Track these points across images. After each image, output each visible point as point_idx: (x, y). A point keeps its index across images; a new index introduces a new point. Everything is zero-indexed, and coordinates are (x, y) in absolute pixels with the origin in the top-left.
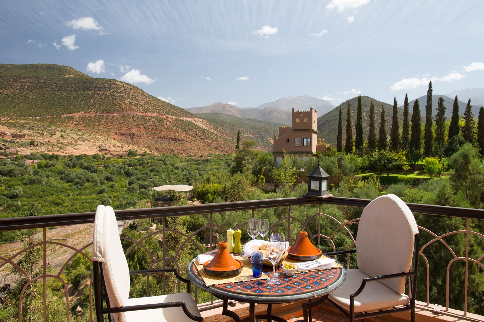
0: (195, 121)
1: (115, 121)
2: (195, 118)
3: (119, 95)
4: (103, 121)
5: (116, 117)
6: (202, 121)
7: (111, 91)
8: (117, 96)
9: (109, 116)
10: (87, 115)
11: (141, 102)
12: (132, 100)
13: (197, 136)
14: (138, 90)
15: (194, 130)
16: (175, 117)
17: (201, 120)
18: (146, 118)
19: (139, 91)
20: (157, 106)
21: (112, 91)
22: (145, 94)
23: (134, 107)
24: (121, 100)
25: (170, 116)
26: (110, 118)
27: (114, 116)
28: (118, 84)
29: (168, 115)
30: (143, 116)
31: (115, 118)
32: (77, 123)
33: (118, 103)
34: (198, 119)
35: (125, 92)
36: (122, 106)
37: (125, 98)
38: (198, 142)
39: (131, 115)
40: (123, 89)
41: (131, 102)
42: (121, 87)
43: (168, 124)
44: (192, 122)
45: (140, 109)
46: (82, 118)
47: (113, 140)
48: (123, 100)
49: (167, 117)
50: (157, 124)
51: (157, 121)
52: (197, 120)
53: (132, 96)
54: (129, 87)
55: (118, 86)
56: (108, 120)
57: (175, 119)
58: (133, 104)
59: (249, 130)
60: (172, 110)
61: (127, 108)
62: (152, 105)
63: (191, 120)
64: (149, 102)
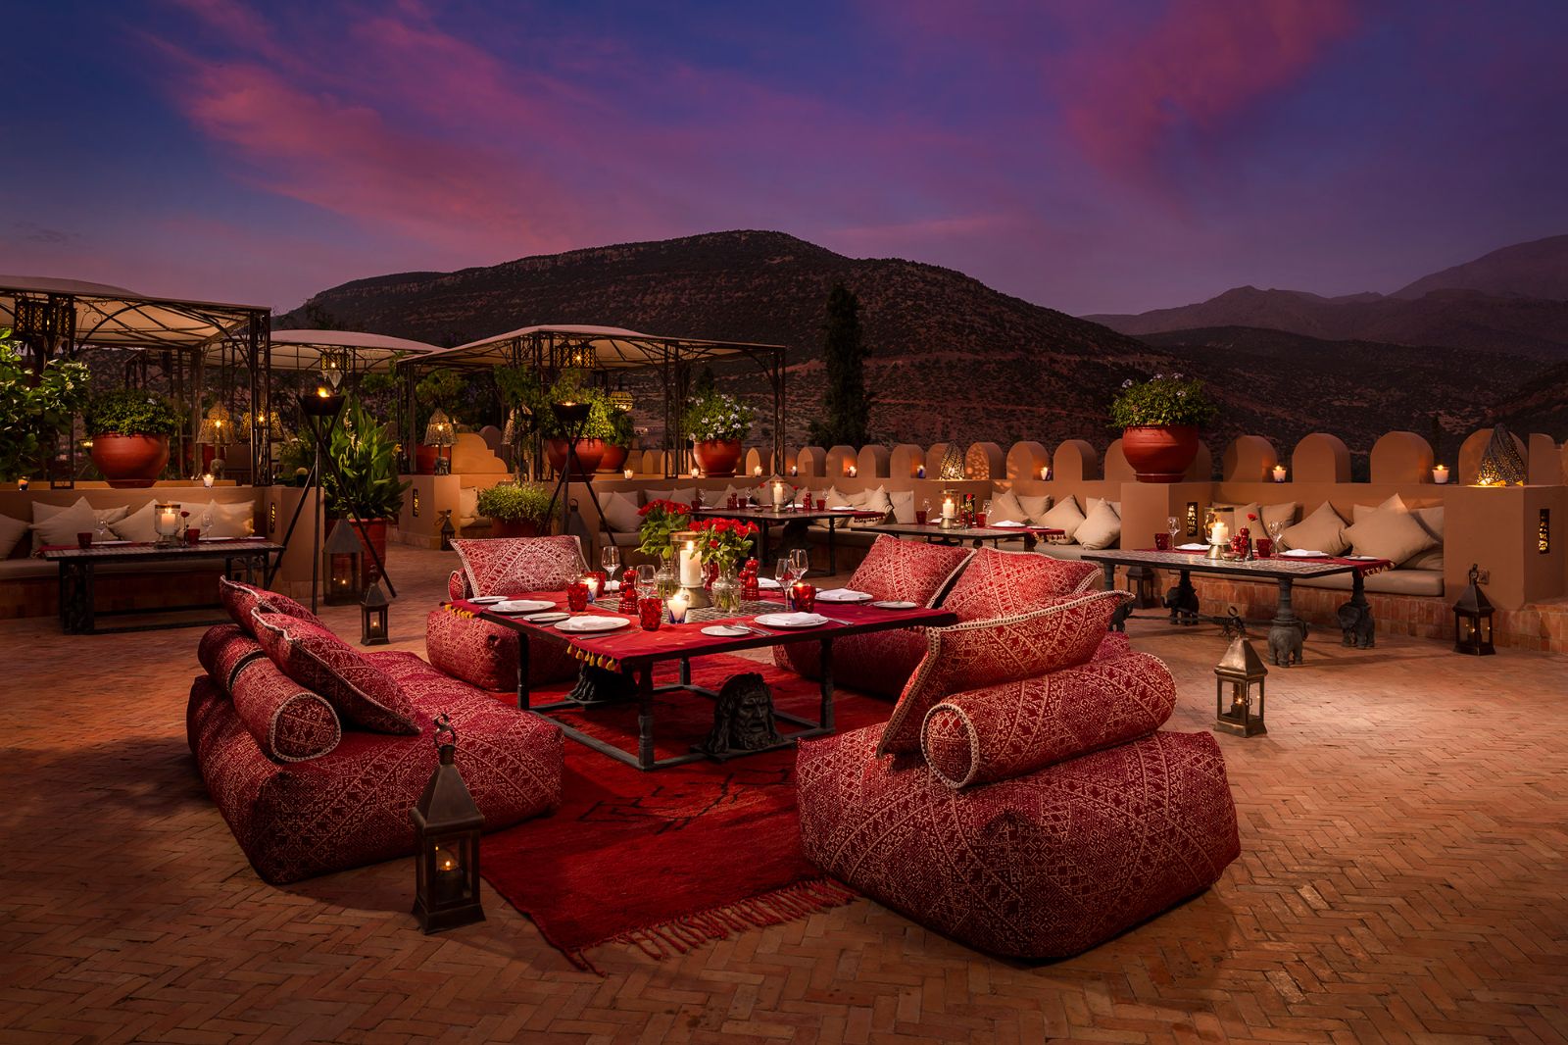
1: (899, 381)
3: (910, 303)
5: (902, 369)
7: (890, 293)
8: (904, 308)
9: (885, 367)
11: (973, 321)
12: (948, 316)
14: (964, 285)
16: (1078, 359)
18: (985, 367)
19: (968, 286)
20: (1022, 328)
21: (891, 296)
22: (985, 292)
23: (951, 337)
24: (917, 317)
25: (1059, 357)
26: (885, 374)
27: (896, 367)
28: (909, 272)
29: (1053, 354)
30: (979, 363)
31: (899, 373)
32: (801, 392)
33: (909, 328)
35: (929, 293)
36: (918, 337)
37: (927, 312)
39: (943, 361)
40: (921, 284)
41: (943, 323)
42: (916, 281)
43: (1053, 382)
45: (970, 341)
46: (815, 376)
47: (891, 441)
48: (922, 319)
49: (1052, 361)
50: (1017, 385)
51: (1019, 376)
53: (946, 303)
54: (941, 277)
55: (909, 277)
56: (881, 380)
57: (1076, 364)
58: (950, 326)
59: (1350, 384)
60: (1070, 336)
61: (933, 341)
62: (1008, 325)
63: (1131, 364)
64: (997, 316)
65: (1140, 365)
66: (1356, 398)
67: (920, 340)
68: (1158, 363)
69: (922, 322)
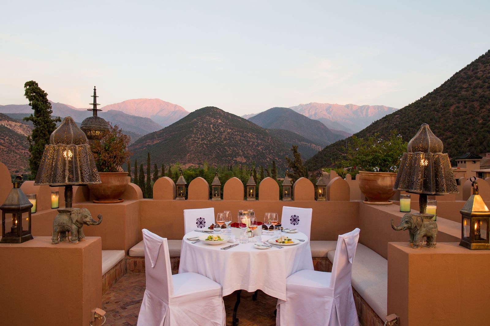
0: (11, 125)
2: (10, 122)
6: (21, 126)
13: (12, 145)
15: (7, 138)
17: (18, 124)
34: (14, 122)
38: (12, 153)
44: (6, 126)
52: (13, 124)
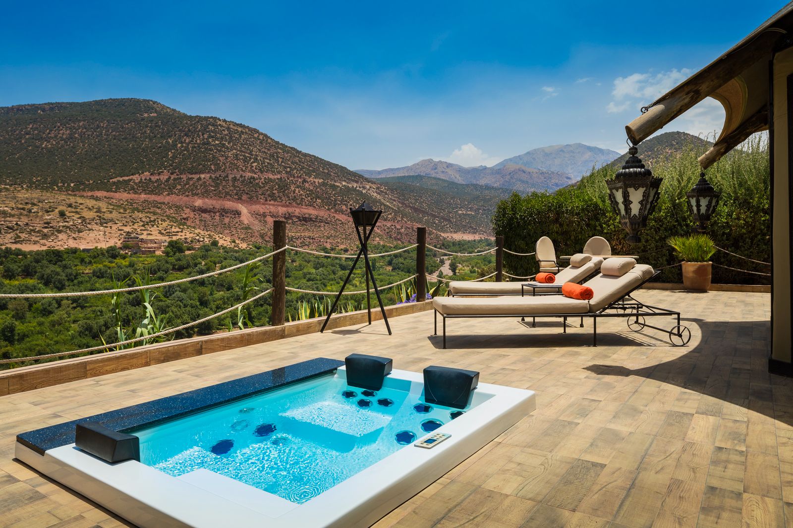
1: (199, 187)
3: (217, 142)
4: (179, 187)
5: (203, 180)
8: (213, 145)
9: (192, 178)
10: (154, 178)
11: (257, 156)
12: (241, 151)
14: (256, 135)
16: (321, 181)
18: (257, 181)
19: (258, 136)
20: (290, 163)
21: (206, 137)
22: (269, 141)
23: (240, 164)
24: (220, 151)
25: (310, 180)
26: (191, 183)
27: (199, 179)
28: (220, 125)
30: (254, 178)
31: (200, 182)
33: (214, 157)
35: (231, 137)
36: (219, 162)
37: (228, 148)
39: (230, 177)
40: (226, 132)
41: (237, 155)
42: (224, 130)
43: (297, 192)
44: (357, 189)
45: (253, 167)
46: (145, 183)
53: (242, 144)
54: (240, 129)
55: (219, 127)
56: (187, 186)
57: (319, 183)
58: (241, 157)
59: (466, 203)
60: (321, 170)
61: (227, 165)
62: (280, 160)
63: (355, 186)
64: (275, 154)
65: (360, 188)
66: (469, 210)
67: (219, 164)
68: (370, 187)
69: (223, 153)
